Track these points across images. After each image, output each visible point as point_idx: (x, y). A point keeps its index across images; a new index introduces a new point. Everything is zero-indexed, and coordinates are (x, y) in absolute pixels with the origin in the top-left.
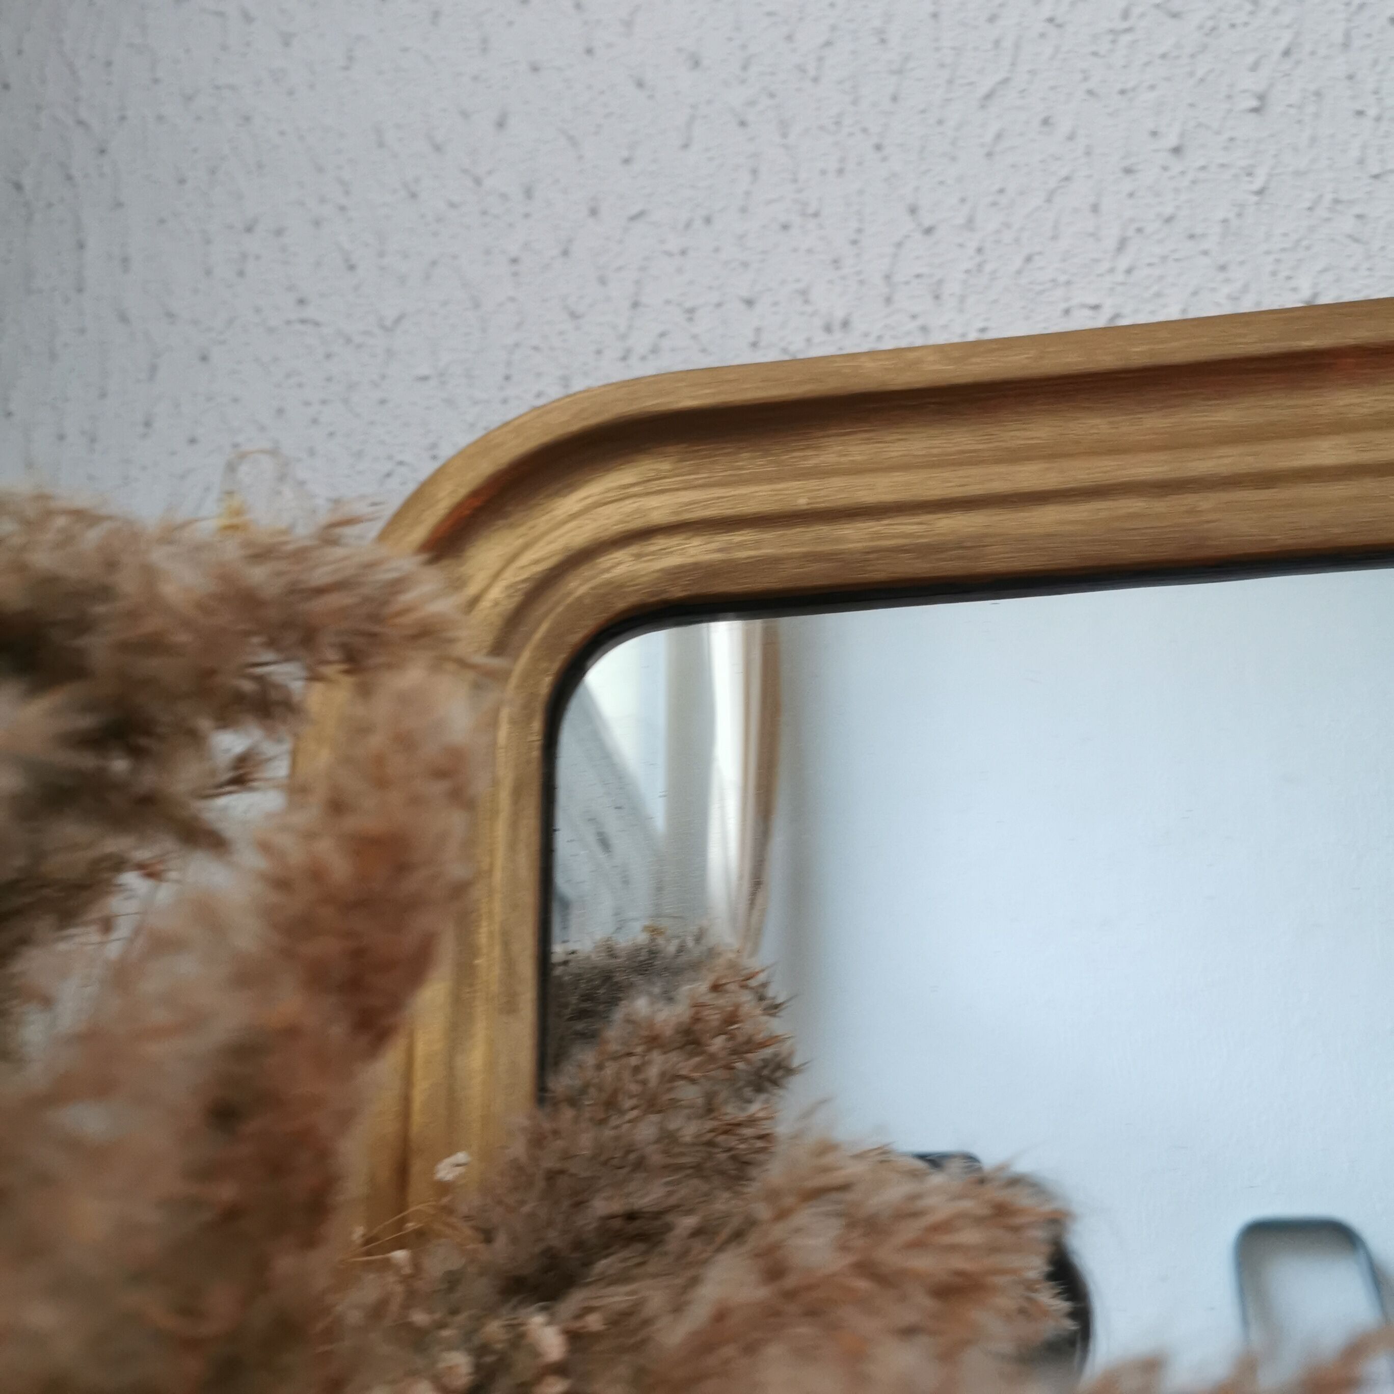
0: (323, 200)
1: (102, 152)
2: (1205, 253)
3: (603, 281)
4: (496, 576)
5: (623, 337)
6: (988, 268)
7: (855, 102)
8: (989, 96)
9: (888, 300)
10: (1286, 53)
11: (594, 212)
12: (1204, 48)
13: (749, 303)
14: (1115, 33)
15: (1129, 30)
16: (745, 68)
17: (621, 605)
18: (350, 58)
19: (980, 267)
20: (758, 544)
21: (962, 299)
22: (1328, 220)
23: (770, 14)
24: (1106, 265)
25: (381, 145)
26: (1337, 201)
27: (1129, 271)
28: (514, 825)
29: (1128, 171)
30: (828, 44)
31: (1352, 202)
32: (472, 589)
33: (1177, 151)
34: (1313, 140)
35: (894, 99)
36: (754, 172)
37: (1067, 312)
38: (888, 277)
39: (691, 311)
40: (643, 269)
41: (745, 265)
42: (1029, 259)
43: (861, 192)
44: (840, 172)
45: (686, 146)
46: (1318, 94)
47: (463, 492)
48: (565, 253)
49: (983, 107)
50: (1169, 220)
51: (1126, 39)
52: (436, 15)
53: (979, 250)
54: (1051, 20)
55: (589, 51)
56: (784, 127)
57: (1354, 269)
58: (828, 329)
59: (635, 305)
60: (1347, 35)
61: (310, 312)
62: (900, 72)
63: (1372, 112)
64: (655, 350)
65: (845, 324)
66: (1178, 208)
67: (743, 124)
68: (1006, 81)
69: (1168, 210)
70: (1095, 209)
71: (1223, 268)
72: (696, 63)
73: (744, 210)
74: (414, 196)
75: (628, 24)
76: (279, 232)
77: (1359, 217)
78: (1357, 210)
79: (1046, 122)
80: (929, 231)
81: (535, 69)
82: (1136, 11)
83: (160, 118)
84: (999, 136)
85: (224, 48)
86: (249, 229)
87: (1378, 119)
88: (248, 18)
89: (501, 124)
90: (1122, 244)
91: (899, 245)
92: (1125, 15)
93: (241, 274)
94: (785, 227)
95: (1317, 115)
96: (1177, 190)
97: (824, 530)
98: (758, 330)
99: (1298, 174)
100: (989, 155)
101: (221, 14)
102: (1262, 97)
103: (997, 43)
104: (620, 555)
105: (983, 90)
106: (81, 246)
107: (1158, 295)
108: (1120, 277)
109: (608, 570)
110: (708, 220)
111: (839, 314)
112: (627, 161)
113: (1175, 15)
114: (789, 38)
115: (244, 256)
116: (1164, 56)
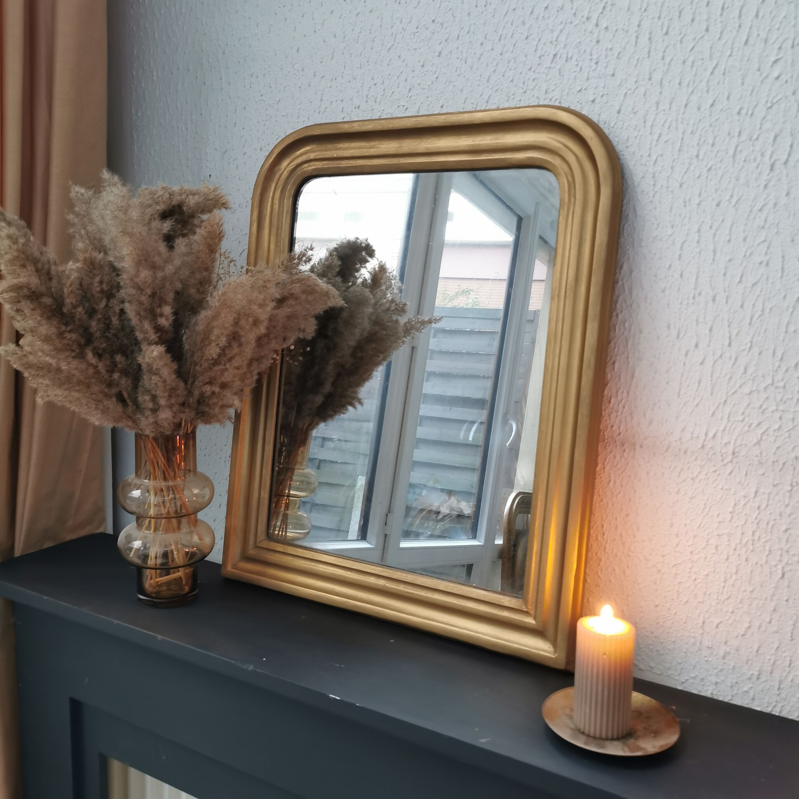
0: (265, 69)
1: (224, 54)
2: (425, 93)
3: (316, 93)
4: (285, 169)
5: (319, 108)
6: (385, 95)
7: (364, 49)
8: (389, 49)
9: (367, 102)
10: (446, 41)
11: (315, 75)
12: (431, 38)
13: (342, 101)
14: (415, 33)
15: (417, 32)
16: (344, 38)
17: (306, 176)
18: (270, 31)
19: (384, 94)
20: (328, 164)
21: (380, 103)
22: (448, 86)
23: (350, 23)
24: (406, 95)
25: (276, 55)
26: (450, 81)
27: (410, 97)
28: (286, 219)
29: (413, 71)
30: (360, 32)
31: (453, 82)
32: (282, 171)
33: (423, 66)
34: (448, 64)
35: (372, 48)
36: (345, 67)
37: (398, 107)
38: (367, 96)
39: (331, 102)
40: (323, 91)
41: (342, 91)
42: (393, 93)
43: (364, 73)
44: (360, 67)
45: (332, 59)
46: (451, 52)
47: (279, 151)
48: (309, 86)
49: (388, 52)
50: (419, 84)
51: (417, 34)
52: (286, 19)
53: (384, 90)
54: (403, 28)
55: (315, 32)
56: (351, 55)
57: (451, 99)
58: (355, 108)
59: (321, 100)
60: (458, 36)
61: (263, 98)
62: (373, 41)
63: (460, 58)
64: (325, 111)
65: (359, 107)
66: (421, 81)
67: (343, 54)
68: (393, 45)
69: (419, 82)
70: (406, 80)
71: (427, 97)
72: (335, 37)
73: (342, 77)
74: (282, 69)
75: (323, 24)
76: (257, 77)
77: (454, 86)
78: (454, 84)
79: (399, 57)
80: (375, 84)
81: (305, 36)
82: (419, 27)
83: (234, 45)
84: (390, 60)
85: (246, 26)
86: (252, 76)
87: (461, 59)
88: (250, 18)
89: (298, 51)
90: (410, 90)
91: (370, 88)
92: (417, 28)
93: (251, 87)
94: (350, 82)
95: (450, 58)
96: (422, 77)
97: (339, 162)
98: (343, 108)
99: (445, 74)
100: (388, 65)
101: (244, 16)
102: (440, 53)
103: (392, 34)
104: (306, 165)
105: (388, 48)
106: (221, 79)
107: (415, 103)
108: (408, 98)
109: (304, 168)
110: (335, 79)
111: (357, 106)
112: (321, 62)
113: (427, 28)
114: (353, 30)
115: (251, 83)
116: (423, 40)
